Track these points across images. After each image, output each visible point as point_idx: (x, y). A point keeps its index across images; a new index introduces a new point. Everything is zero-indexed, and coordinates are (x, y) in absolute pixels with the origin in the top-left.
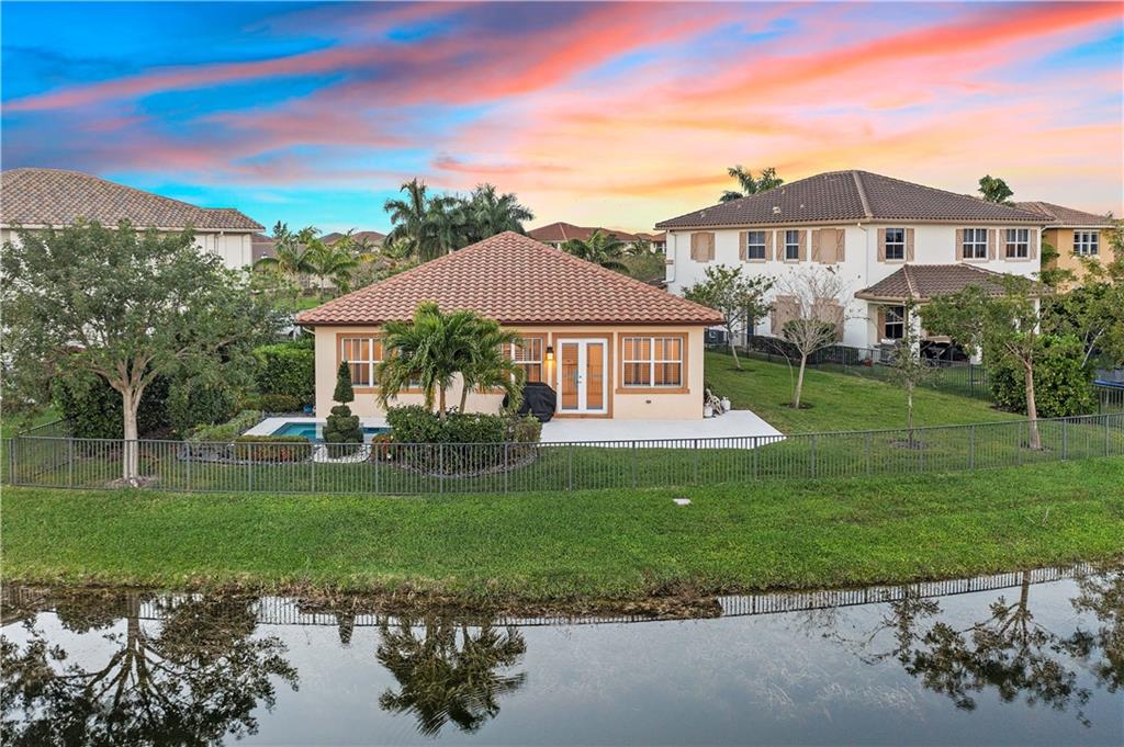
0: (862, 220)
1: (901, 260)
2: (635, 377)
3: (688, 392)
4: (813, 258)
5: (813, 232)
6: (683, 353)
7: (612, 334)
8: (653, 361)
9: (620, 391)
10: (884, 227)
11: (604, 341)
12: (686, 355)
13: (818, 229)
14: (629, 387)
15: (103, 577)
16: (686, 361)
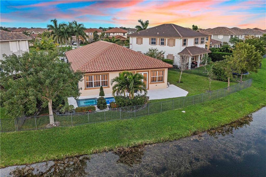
0: (180, 37)
1: (185, 46)
2: (153, 80)
3: (164, 82)
4: (168, 45)
5: (168, 39)
6: (163, 74)
7: (149, 71)
8: (157, 76)
9: (151, 83)
10: (183, 39)
11: (147, 72)
12: (164, 74)
13: (169, 39)
14: (152, 82)
15: (69, 155)
16: (164, 76)
